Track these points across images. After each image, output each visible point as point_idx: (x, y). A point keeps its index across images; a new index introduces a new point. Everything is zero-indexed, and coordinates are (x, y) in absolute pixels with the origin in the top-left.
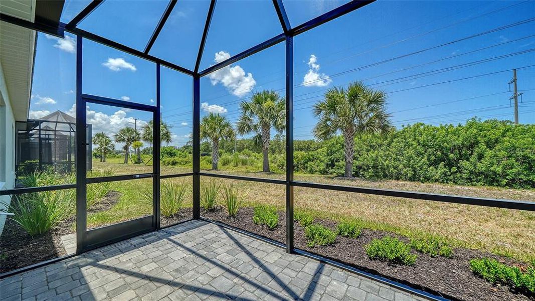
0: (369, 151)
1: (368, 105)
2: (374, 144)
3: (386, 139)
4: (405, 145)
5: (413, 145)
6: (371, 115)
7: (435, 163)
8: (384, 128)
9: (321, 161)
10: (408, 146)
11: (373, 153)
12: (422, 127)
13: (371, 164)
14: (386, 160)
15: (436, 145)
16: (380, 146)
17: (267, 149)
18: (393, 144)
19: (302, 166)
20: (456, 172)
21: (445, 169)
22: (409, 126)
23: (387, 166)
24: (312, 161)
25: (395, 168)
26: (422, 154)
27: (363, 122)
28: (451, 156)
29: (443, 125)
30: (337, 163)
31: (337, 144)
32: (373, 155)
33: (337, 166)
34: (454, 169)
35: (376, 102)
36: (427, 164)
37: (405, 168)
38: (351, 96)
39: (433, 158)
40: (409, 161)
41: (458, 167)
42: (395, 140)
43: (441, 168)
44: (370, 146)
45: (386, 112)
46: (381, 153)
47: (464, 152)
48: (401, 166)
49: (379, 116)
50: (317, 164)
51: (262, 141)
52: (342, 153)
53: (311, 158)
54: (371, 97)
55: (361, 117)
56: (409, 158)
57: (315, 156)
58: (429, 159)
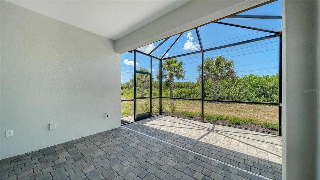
0: (225, 89)
1: (225, 67)
2: (227, 85)
3: (234, 83)
4: (244, 86)
5: (248, 86)
6: (227, 71)
7: (259, 96)
8: (233, 78)
9: (199, 94)
10: (246, 86)
11: (227, 90)
12: (253, 77)
13: (226, 96)
14: (234, 94)
15: (260, 86)
16: (231, 86)
17: (172, 87)
18: (238, 86)
19: (188, 96)
20: (270, 100)
21: (265, 99)
22: (246, 76)
23: (235, 97)
24: (194, 94)
25: (239, 98)
26: (253, 91)
27: (223, 75)
28: (268, 92)
29: (265, 76)
30: (208, 95)
31: (207, 85)
32: (227, 91)
33: (208, 97)
34: (269, 99)
35: (229, 65)
36: (255, 96)
37: (244, 98)
38: (217, 62)
39: (258, 93)
40: (246, 94)
41: (272, 98)
42: (239, 83)
43: (262, 98)
44: (225, 86)
45: (234, 70)
46: (231, 90)
47: (274, 90)
48: (242, 97)
49: (231, 72)
50: (196, 95)
51: (169, 84)
52: (210, 90)
53: (193, 92)
54: (227, 62)
55: (222, 73)
56: (246, 93)
57: (195, 91)
58: (256, 94)
